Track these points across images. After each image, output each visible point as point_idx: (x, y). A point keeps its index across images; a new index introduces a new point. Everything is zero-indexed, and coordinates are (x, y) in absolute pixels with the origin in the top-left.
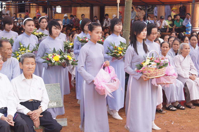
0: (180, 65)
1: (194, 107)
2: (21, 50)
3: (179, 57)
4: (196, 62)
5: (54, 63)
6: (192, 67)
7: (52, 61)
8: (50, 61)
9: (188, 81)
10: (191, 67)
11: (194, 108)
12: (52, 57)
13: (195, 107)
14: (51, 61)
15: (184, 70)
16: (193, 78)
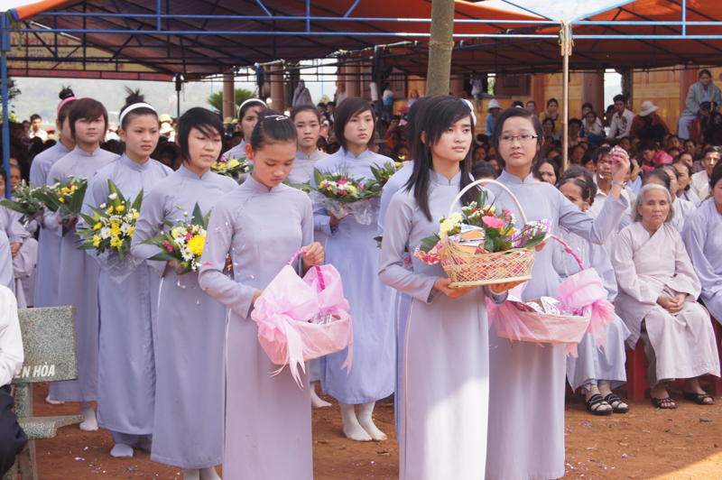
0: (633, 258)
1: (669, 405)
2: (111, 209)
3: (632, 231)
4: (701, 250)
5: (190, 261)
6: (680, 268)
7: (184, 255)
8: (177, 254)
9: (653, 312)
10: (676, 268)
11: (671, 408)
12: (182, 240)
13: (673, 404)
14: (180, 254)
15: (647, 277)
16: (670, 303)
